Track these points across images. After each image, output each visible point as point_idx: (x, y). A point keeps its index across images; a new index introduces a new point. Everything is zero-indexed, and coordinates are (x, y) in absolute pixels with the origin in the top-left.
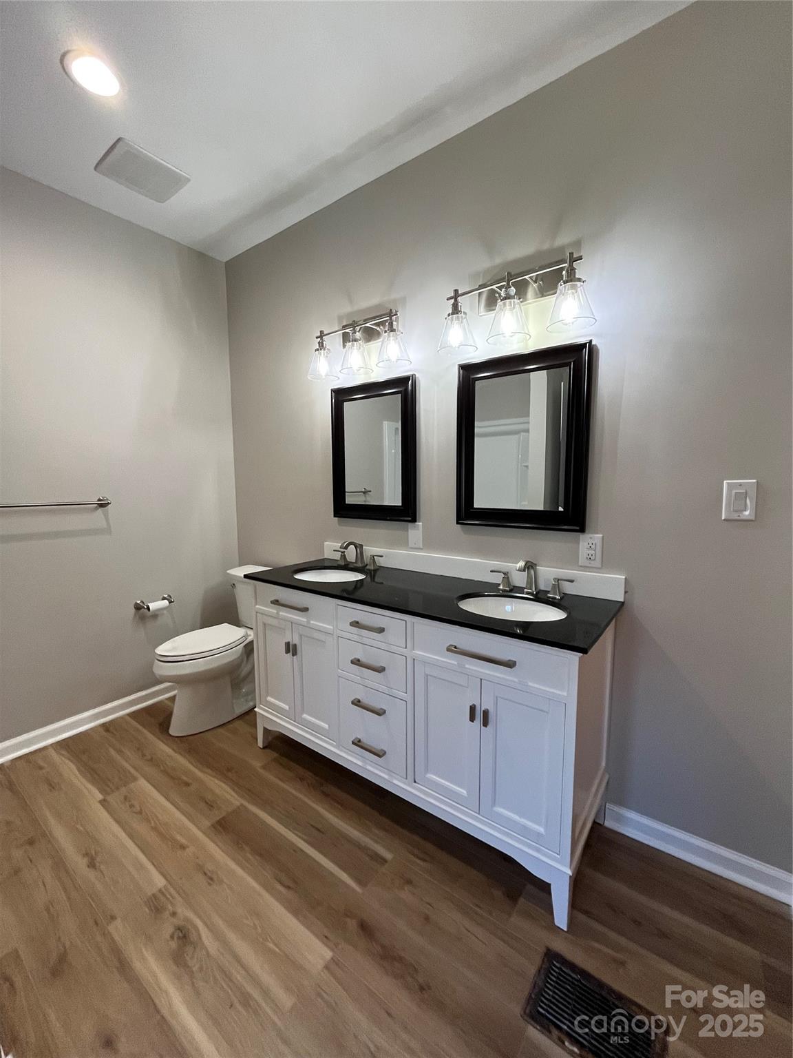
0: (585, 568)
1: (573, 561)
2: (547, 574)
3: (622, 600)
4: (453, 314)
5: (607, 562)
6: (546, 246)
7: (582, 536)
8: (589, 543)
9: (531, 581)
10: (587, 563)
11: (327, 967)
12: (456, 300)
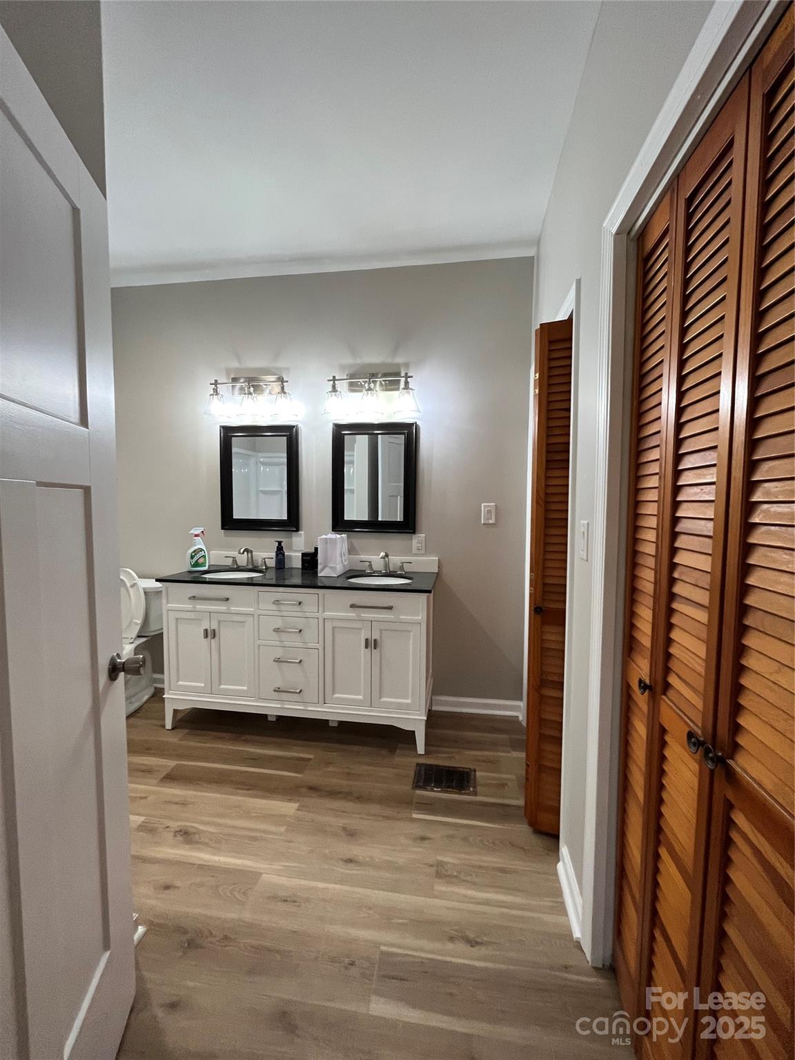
0: (415, 555)
1: (408, 552)
2: (396, 560)
3: (437, 571)
4: (332, 392)
5: (427, 551)
6: (389, 360)
7: (414, 536)
8: (417, 540)
9: (387, 565)
10: (417, 552)
12: (334, 382)
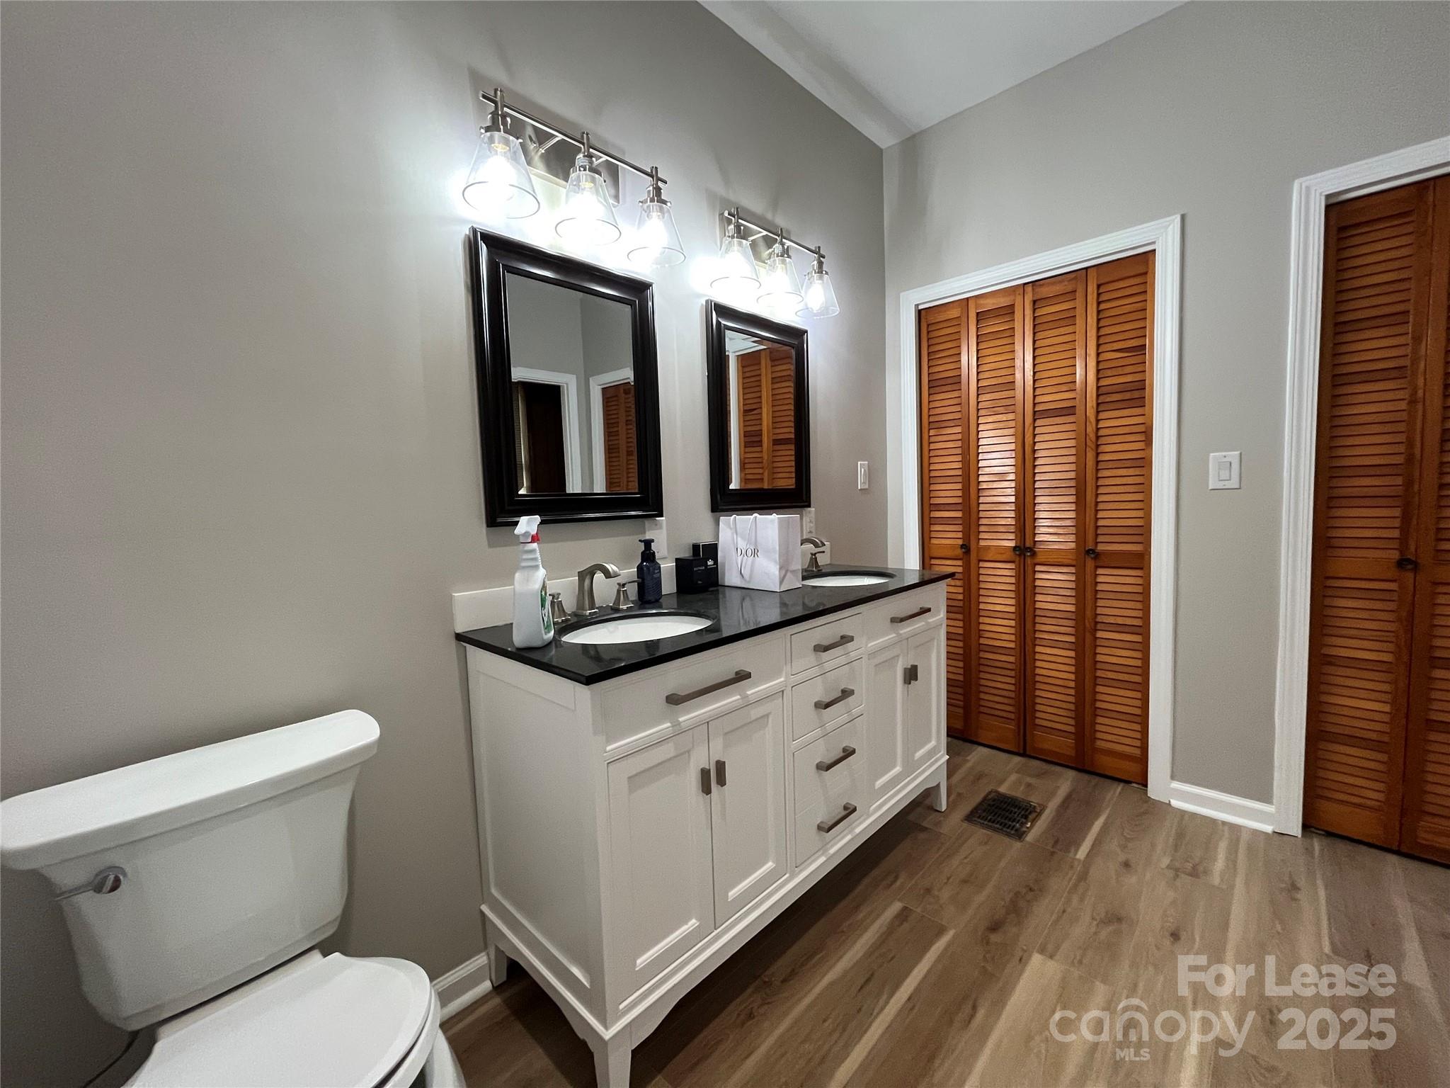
4: (735, 237)
11: (1051, 957)
12: (737, 221)
